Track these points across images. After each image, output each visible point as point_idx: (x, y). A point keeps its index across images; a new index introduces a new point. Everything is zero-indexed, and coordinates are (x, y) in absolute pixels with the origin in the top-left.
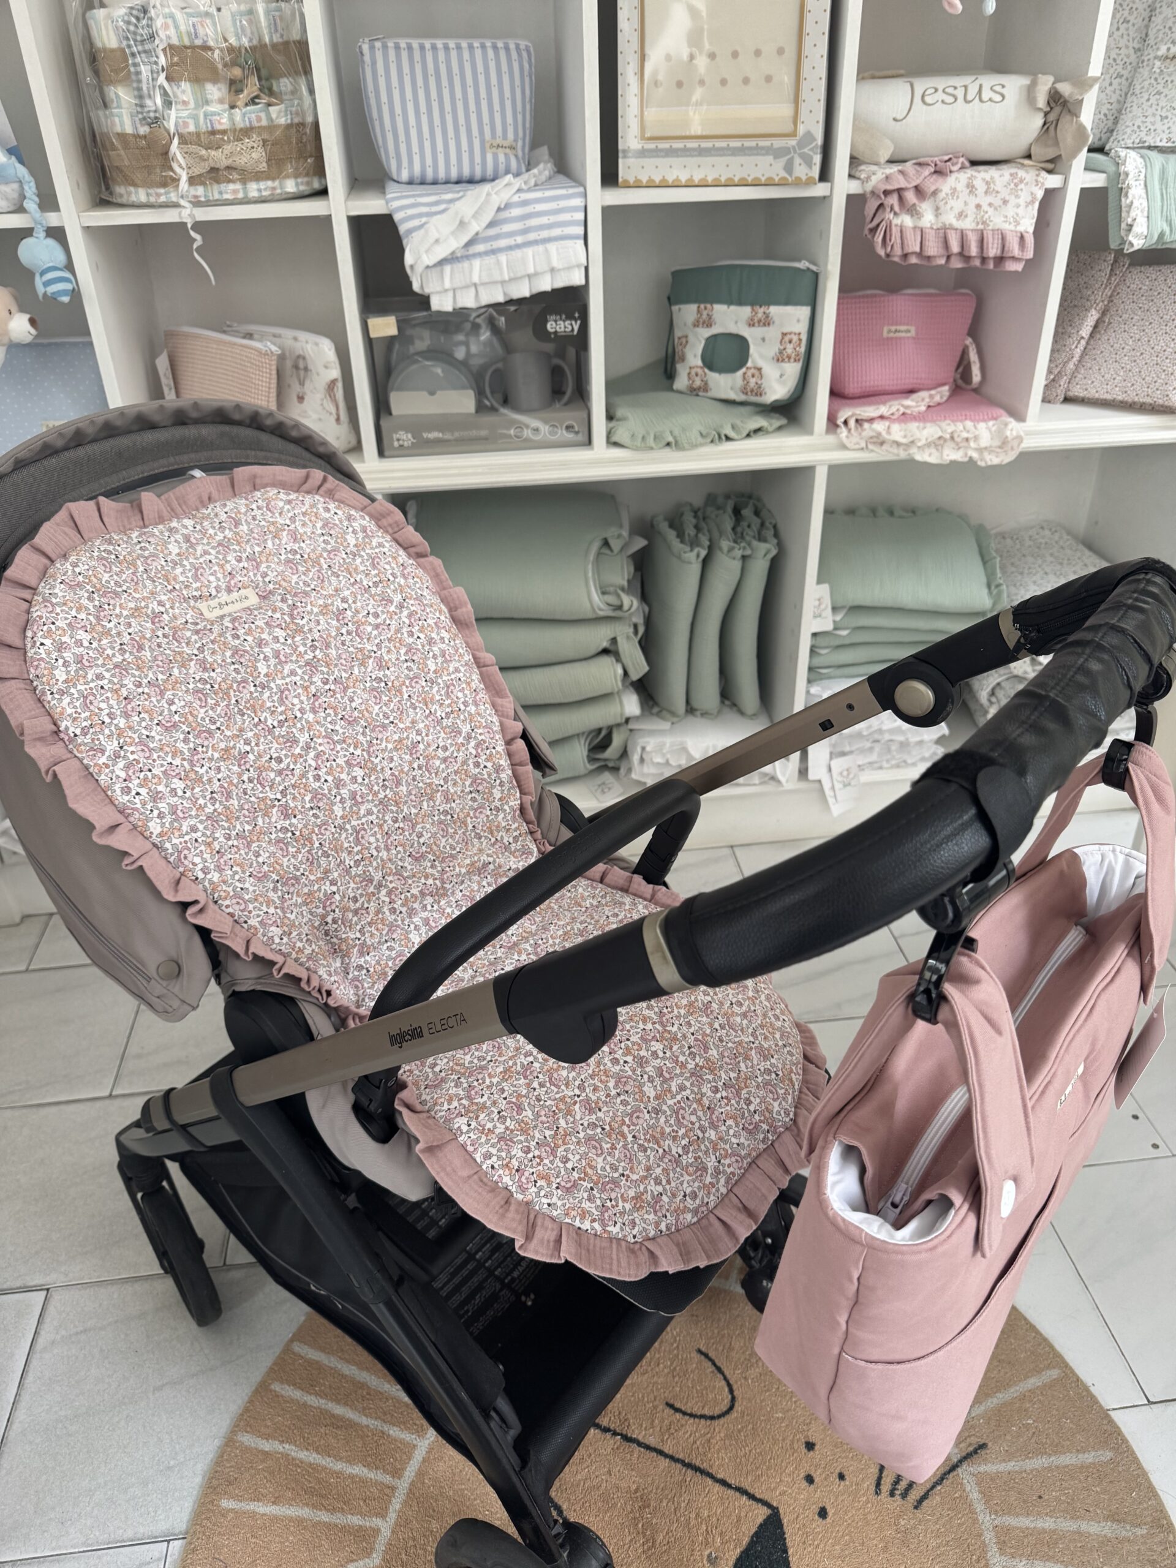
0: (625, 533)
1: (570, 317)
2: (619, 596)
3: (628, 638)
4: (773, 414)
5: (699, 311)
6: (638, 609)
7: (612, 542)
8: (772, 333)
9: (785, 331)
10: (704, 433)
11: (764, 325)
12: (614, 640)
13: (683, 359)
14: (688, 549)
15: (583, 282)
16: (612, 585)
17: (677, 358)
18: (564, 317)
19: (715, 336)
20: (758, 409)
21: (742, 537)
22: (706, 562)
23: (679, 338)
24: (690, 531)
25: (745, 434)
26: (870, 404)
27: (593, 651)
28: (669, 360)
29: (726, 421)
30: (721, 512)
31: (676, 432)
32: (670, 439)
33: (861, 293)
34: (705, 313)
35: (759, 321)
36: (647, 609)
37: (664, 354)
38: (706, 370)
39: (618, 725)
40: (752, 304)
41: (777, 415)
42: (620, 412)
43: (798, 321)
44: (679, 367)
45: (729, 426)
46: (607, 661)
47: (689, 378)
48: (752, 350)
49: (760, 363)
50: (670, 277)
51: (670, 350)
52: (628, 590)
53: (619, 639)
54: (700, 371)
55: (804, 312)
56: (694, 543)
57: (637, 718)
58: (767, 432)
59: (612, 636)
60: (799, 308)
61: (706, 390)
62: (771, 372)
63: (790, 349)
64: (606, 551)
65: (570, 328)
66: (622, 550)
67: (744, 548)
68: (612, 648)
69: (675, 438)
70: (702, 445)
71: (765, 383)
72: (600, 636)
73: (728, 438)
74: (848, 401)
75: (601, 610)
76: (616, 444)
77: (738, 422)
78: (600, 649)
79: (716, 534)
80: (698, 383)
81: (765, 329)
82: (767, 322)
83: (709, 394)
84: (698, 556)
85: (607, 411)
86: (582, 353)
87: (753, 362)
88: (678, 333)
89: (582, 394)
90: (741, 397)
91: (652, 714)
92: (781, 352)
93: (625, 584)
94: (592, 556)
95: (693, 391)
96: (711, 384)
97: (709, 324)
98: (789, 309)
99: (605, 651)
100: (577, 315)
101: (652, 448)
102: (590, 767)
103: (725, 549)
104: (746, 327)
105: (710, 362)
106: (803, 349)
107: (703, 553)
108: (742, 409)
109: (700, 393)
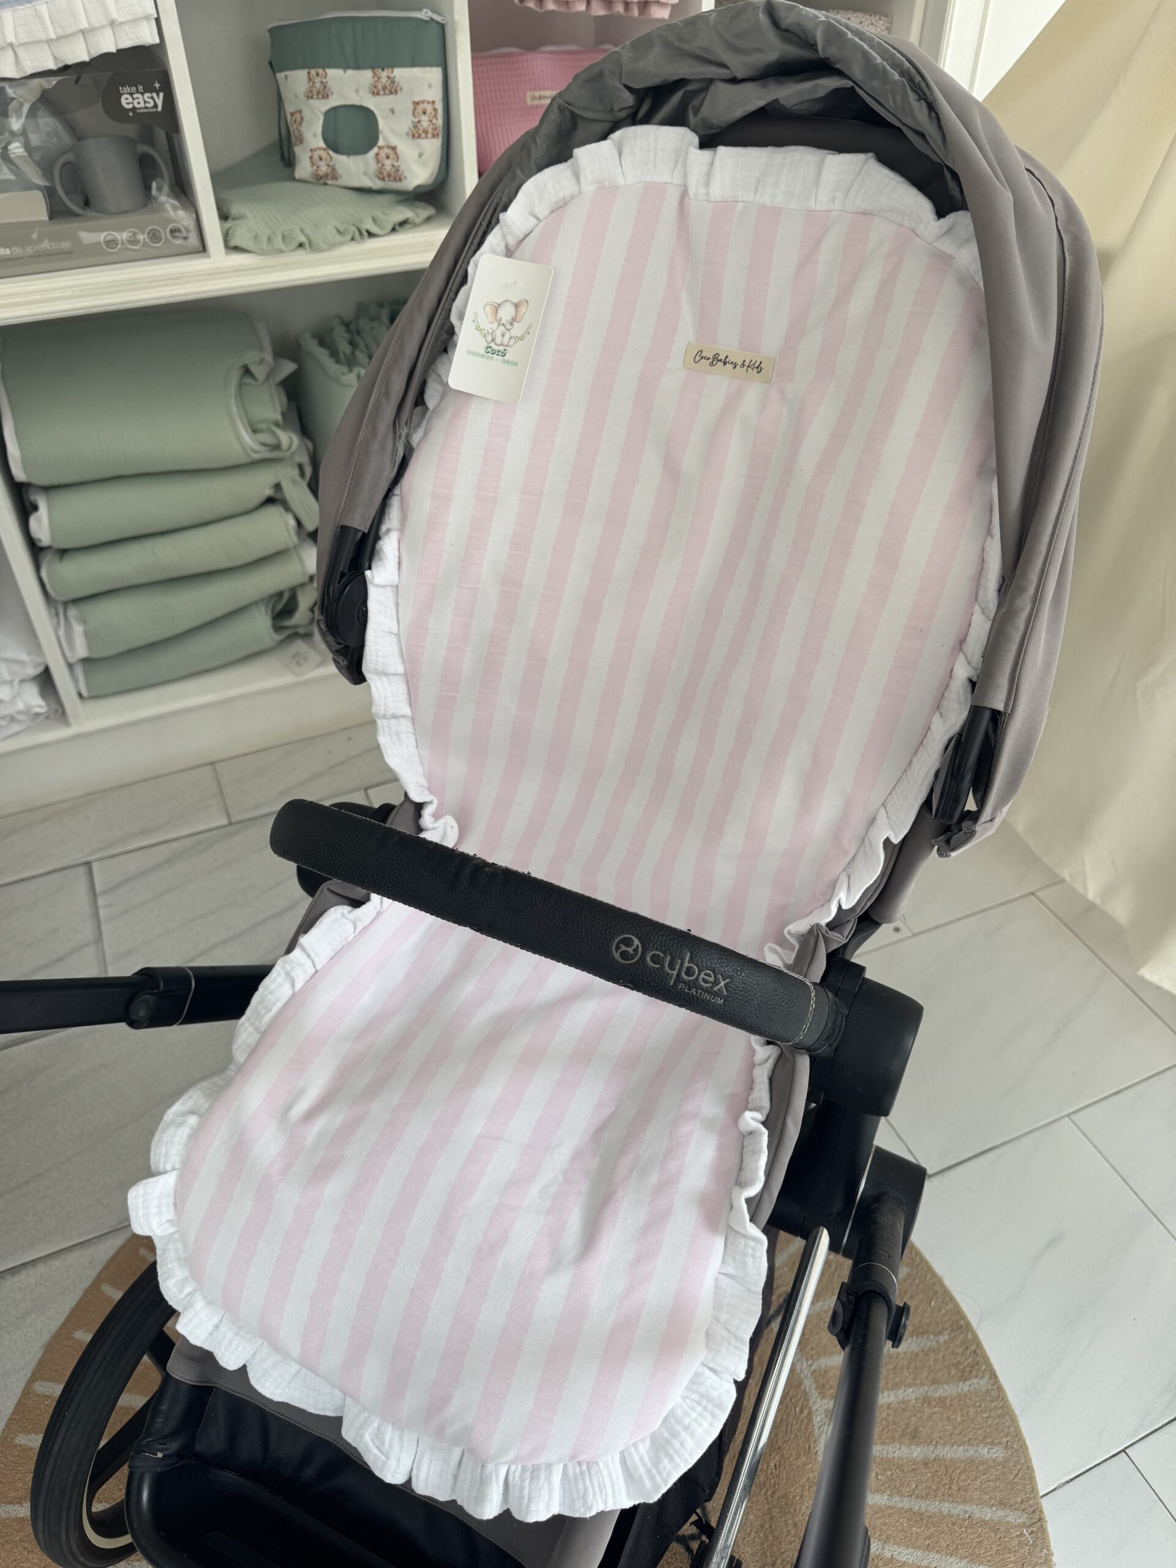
0: (268, 357)
1: (149, 89)
2: (273, 433)
3: (294, 482)
4: (417, 203)
5: (310, 79)
6: (299, 447)
7: (254, 369)
8: (402, 102)
9: (416, 99)
10: (341, 229)
11: (391, 93)
12: (278, 487)
13: (301, 141)
14: (345, 369)
15: (157, 41)
16: (264, 421)
17: (293, 139)
18: (141, 88)
19: (335, 109)
20: (399, 198)
23: (292, 114)
24: (344, 348)
25: (389, 228)
27: (256, 502)
28: (285, 143)
29: (366, 212)
30: (376, 322)
31: (308, 231)
32: (303, 239)
33: (494, 52)
34: (318, 80)
35: (384, 88)
36: (310, 445)
37: (276, 136)
38: (331, 152)
39: (302, 585)
40: (373, 67)
41: (423, 204)
42: (235, 209)
43: (430, 86)
44: (297, 150)
45: (370, 220)
46: (274, 513)
47: (313, 164)
48: (382, 125)
49: (394, 141)
50: (268, 34)
51: (284, 132)
52: (284, 425)
53: (284, 485)
54: (323, 154)
55: (434, 74)
56: (350, 363)
58: (415, 225)
59: (274, 481)
60: (428, 69)
61: (335, 178)
62: (408, 150)
63: (425, 120)
64: (248, 380)
65: (152, 104)
66: (268, 377)
68: (277, 496)
69: (307, 237)
70: (341, 244)
71: (403, 166)
72: (260, 484)
73: (371, 235)
75: (255, 451)
76: (237, 249)
77: (379, 214)
78: (263, 498)
79: (373, 347)
80: (324, 169)
81: (392, 97)
82: (392, 89)
83: (340, 182)
84: (359, 377)
85: (219, 209)
86: (174, 135)
87: (385, 140)
88: (289, 108)
89: (183, 189)
92: (415, 127)
93: (279, 417)
94: (233, 390)
95: (320, 180)
96: (340, 170)
97: (325, 94)
98: (417, 71)
99: (270, 501)
100: (157, 85)
101: (282, 251)
102: (278, 638)
104: (370, 96)
105: (334, 144)
106: (440, 122)
108: (382, 199)
109: (329, 182)
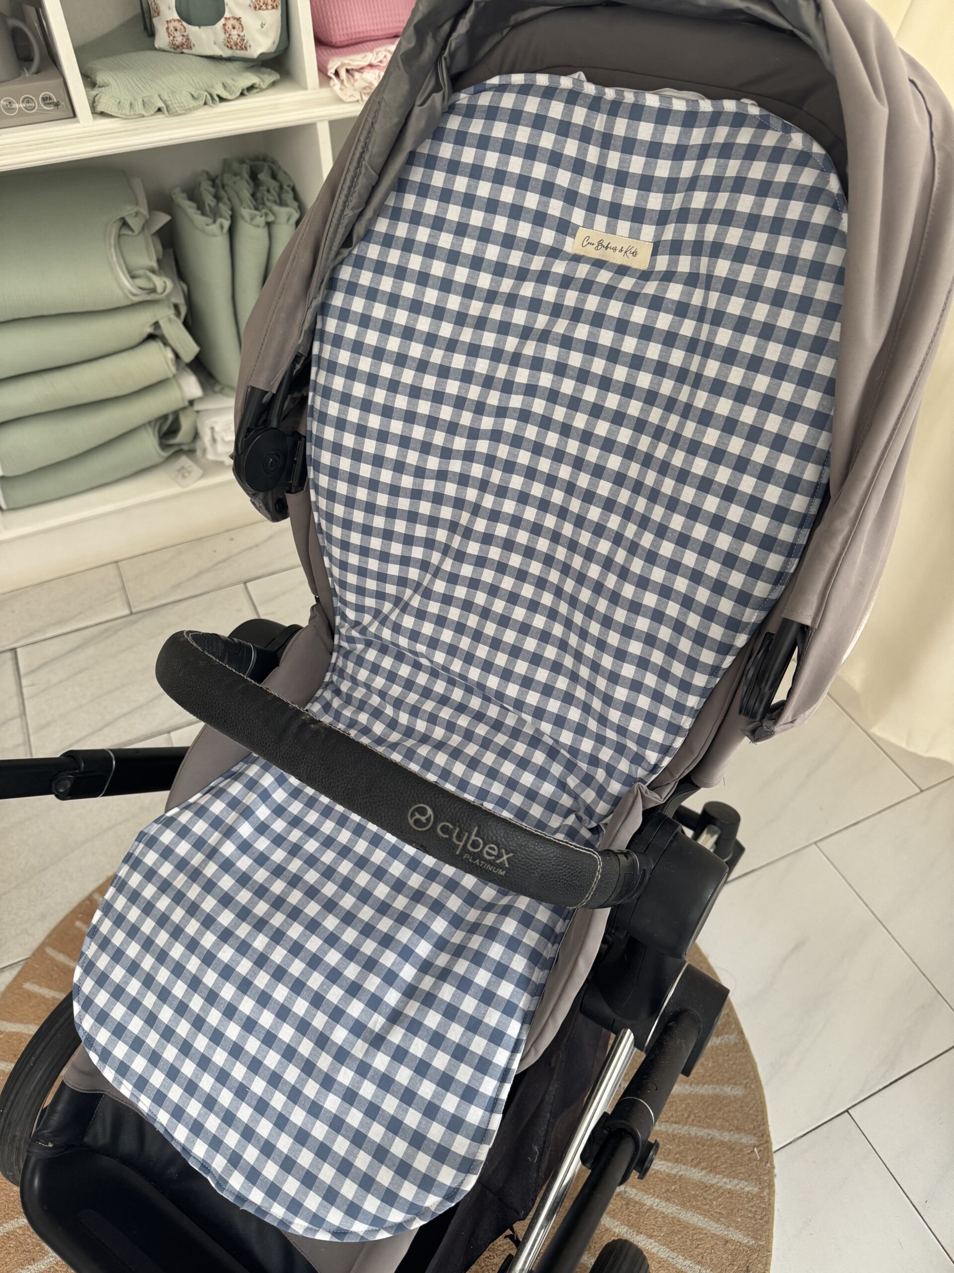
0: (144, 210)
2: (149, 279)
3: (170, 320)
4: (263, 69)
6: (174, 289)
7: (130, 221)
10: (195, 95)
12: (156, 325)
13: (158, 13)
14: (210, 220)
16: (141, 268)
17: (152, 12)
20: (250, 64)
21: (263, 204)
22: (232, 232)
24: (209, 200)
25: (239, 93)
26: (358, 52)
27: (139, 338)
28: (146, 15)
29: (216, 78)
30: (238, 178)
31: (165, 97)
32: (161, 104)
36: (185, 287)
37: (139, 10)
38: (184, 23)
39: (184, 409)
41: (268, 70)
42: (100, 78)
44: (155, 21)
45: (221, 85)
46: (155, 347)
47: (169, 34)
49: (238, 13)
52: (160, 271)
53: (162, 323)
54: (177, 25)
56: (215, 215)
57: (200, 399)
58: (262, 90)
59: (154, 321)
61: (189, 47)
62: (251, 21)
64: (125, 231)
66: (143, 229)
67: (266, 214)
68: (158, 333)
69: (164, 102)
70: (196, 108)
71: (247, 35)
72: (140, 323)
73: (222, 99)
74: (337, 50)
75: (134, 295)
76: (103, 114)
77: (229, 81)
78: (145, 335)
79: (236, 202)
83: (195, 51)
84: (222, 227)
87: (230, 11)
89: (52, 59)
90: (227, 53)
91: (215, 393)
93: (154, 264)
94: (112, 241)
95: (177, 49)
96: (193, 40)
99: (151, 337)
101: (143, 116)
102: (165, 454)
103: (247, 218)
105: (186, 16)
107: (227, 224)
108: (231, 66)
109: (184, 51)
